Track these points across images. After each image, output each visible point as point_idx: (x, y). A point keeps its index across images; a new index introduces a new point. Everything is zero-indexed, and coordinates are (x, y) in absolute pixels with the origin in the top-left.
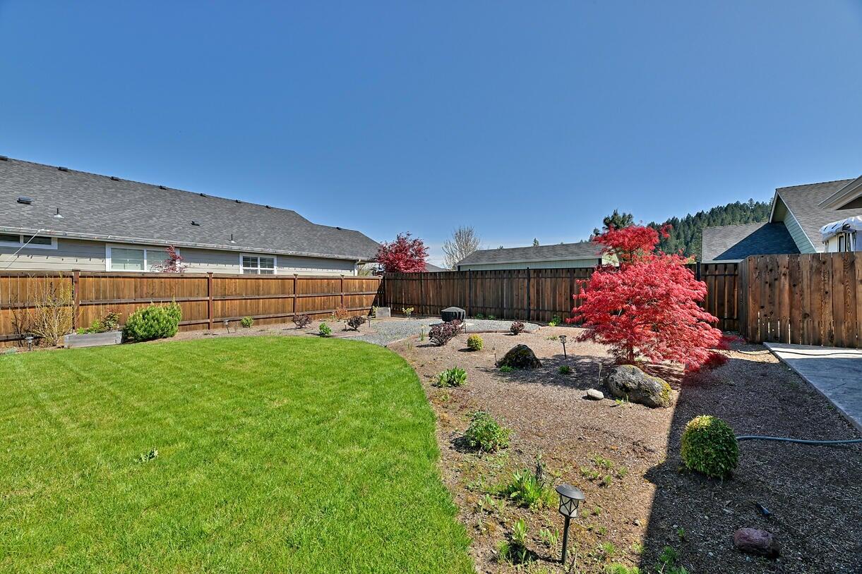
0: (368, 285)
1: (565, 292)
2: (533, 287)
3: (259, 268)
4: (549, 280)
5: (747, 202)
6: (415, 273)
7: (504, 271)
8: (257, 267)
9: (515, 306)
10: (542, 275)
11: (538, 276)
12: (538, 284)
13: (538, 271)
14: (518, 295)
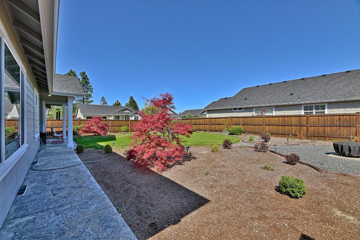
3: (314, 111)
8: (313, 110)
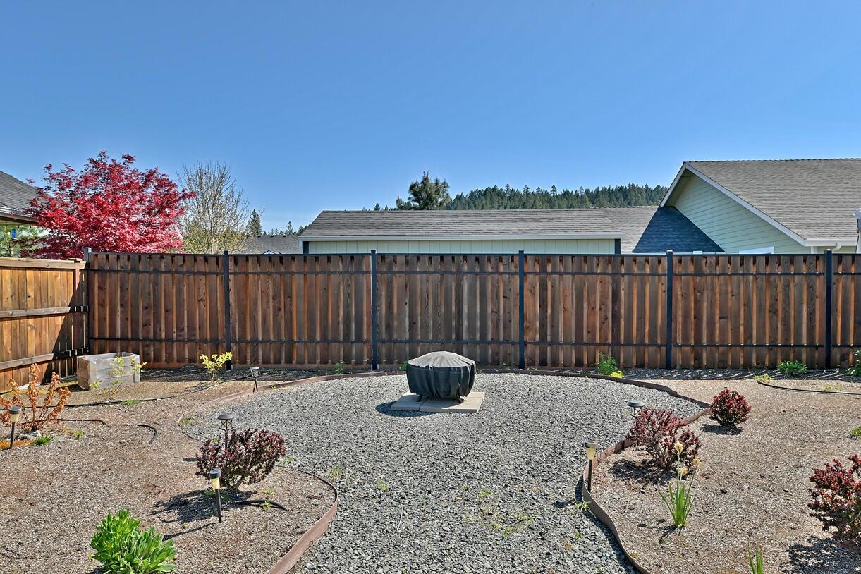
0: (41, 288)
1: (602, 304)
2: (532, 292)
4: (568, 278)
5: (504, 188)
6: (162, 256)
7: (465, 257)
9: (490, 337)
10: (554, 267)
11: (543, 270)
12: (543, 287)
13: (543, 260)
14: (497, 312)
